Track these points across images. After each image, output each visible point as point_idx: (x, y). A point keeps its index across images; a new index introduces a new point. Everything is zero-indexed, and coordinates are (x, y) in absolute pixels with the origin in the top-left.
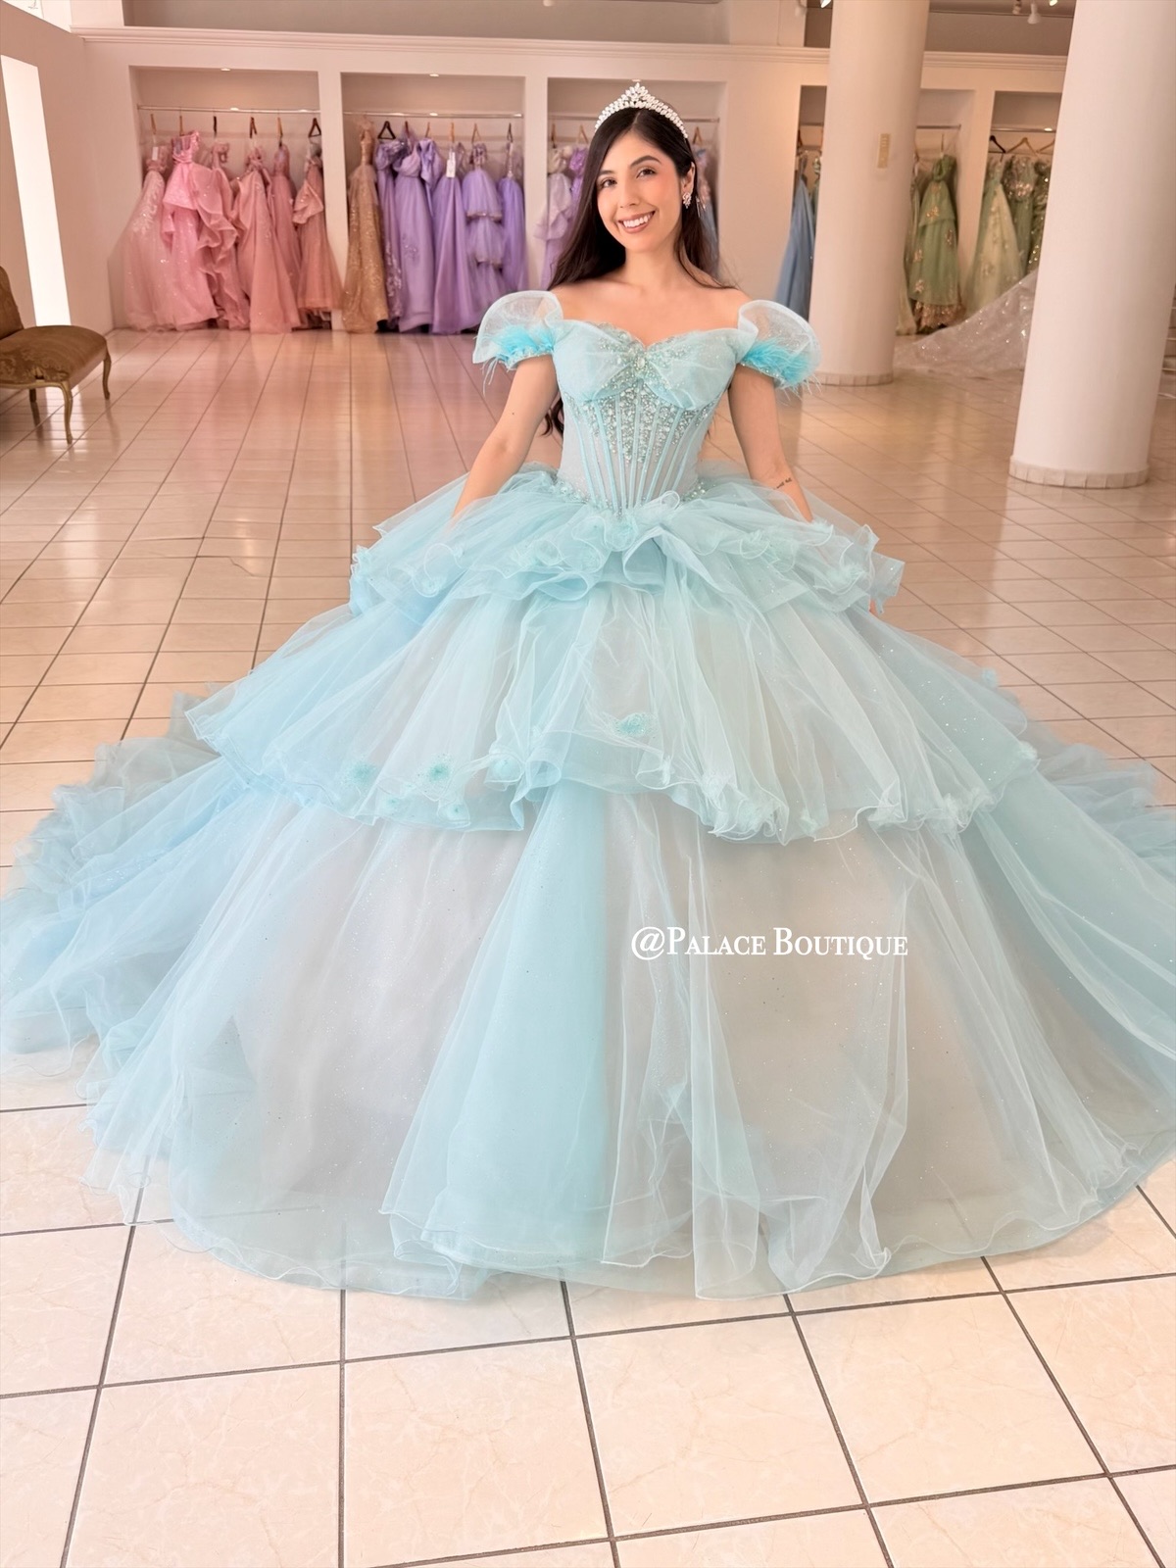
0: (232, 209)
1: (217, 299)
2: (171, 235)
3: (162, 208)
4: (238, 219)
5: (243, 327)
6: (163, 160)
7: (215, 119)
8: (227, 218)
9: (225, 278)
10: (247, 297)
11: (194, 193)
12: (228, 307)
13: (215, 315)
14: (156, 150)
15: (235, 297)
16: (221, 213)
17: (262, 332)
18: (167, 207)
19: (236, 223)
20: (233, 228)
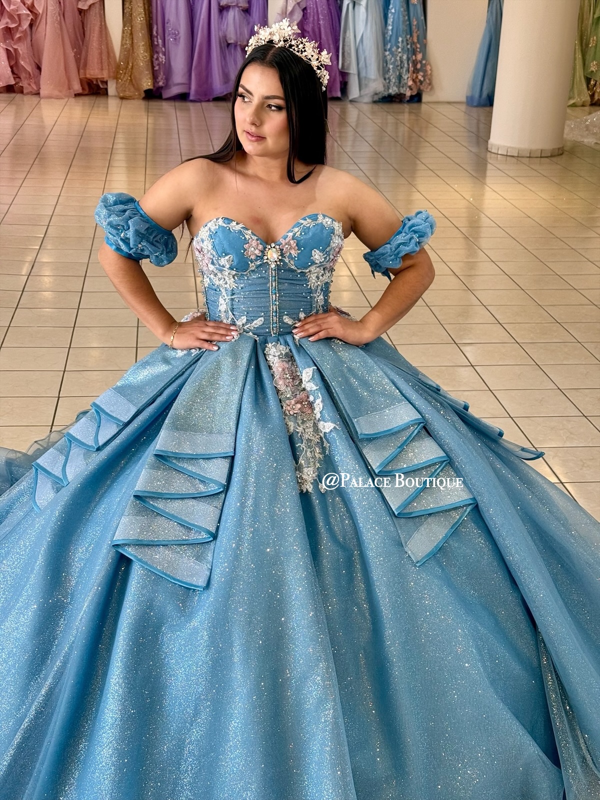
1: (14, 68)
4: (33, 4)
5: (34, 92)
9: (21, 52)
10: (39, 68)
12: (23, 75)
13: (13, 82)
15: (29, 69)
16: (19, 1)
17: (49, 97)
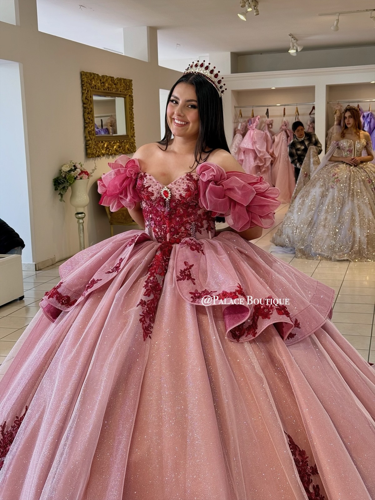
0: (271, 148)
2: (242, 161)
3: (239, 150)
4: (273, 152)
6: (243, 128)
7: (268, 110)
8: (268, 152)
11: (254, 142)
14: (240, 124)
16: (265, 150)
18: (241, 149)
19: (272, 155)
20: (270, 157)
